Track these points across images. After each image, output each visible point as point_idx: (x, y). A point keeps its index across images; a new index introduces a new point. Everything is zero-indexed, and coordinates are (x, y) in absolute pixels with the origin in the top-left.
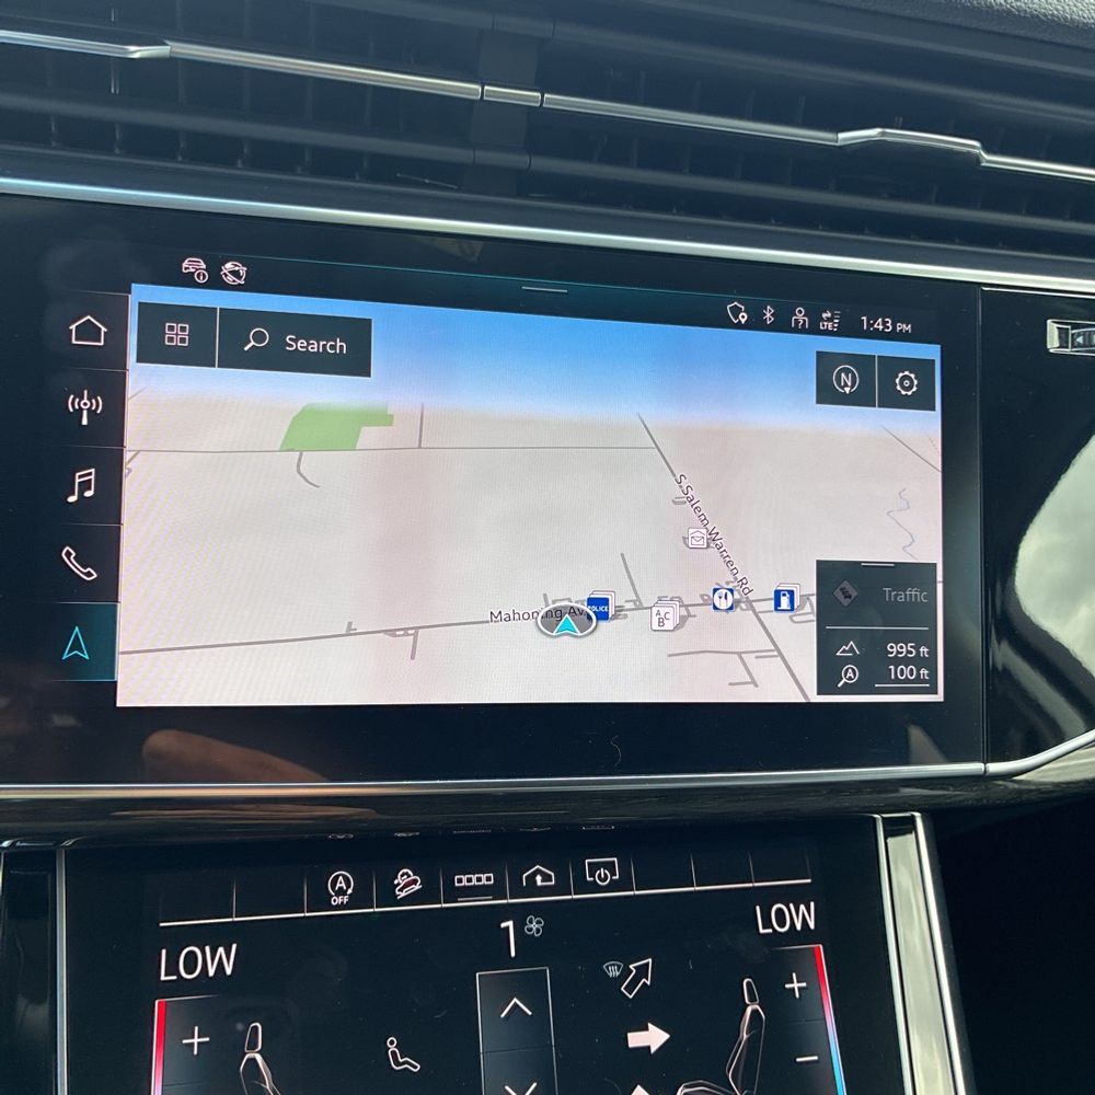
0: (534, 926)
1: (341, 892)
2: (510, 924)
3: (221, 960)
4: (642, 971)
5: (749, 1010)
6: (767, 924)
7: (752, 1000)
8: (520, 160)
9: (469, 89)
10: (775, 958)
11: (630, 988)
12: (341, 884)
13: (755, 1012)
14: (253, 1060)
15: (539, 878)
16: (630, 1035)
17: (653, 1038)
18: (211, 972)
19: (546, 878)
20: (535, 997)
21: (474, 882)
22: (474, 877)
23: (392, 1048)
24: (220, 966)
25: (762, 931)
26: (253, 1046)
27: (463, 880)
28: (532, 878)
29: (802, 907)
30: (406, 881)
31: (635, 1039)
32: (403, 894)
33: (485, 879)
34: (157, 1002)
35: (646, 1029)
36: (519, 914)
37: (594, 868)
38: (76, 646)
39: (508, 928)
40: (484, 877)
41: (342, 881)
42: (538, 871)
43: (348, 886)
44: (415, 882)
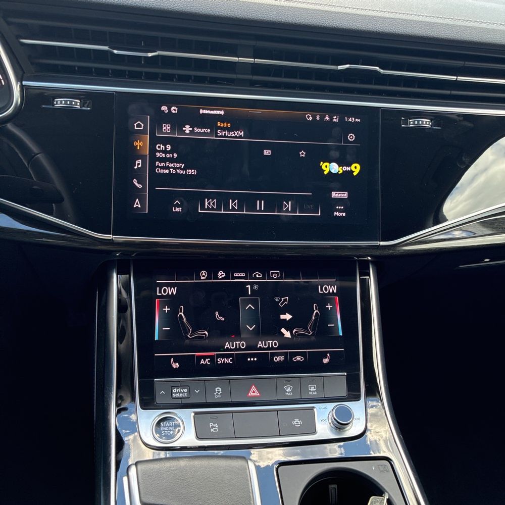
0: (256, 287)
1: (204, 276)
2: (249, 286)
3: (173, 291)
4: (285, 300)
5: (315, 312)
6: (322, 290)
7: (316, 309)
8: (250, 77)
9: (235, 59)
10: (324, 299)
11: (281, 304)
12: (204, 274)
13: (317, 313)
14: (181, 315)
15: (257, 275)
16: (281, 316)
17: (288, 317)
18: (170, 294)
19: (259, 275)
20: (255, 304)
21: (240, 275)
22: (240, 274)
23: (217, 314)
24: (172, 292)
25: (320, 292)
26: (181, 312)
27: (236, 275)
28: (255, 275)
29: (332, 287)
30: (221, 274)
31: (282, 317)
32: (220, 277)
33: (243, 275)
34: (157, 300)
35: (285, 314)
36: (252, 284)
37: (273, 273)
38: (137, 204)
39: (248, 287)
40: (242, 274)
41: (204, 273)
42: (257, 274)
43: (206, 274)
44: (223, 274)
